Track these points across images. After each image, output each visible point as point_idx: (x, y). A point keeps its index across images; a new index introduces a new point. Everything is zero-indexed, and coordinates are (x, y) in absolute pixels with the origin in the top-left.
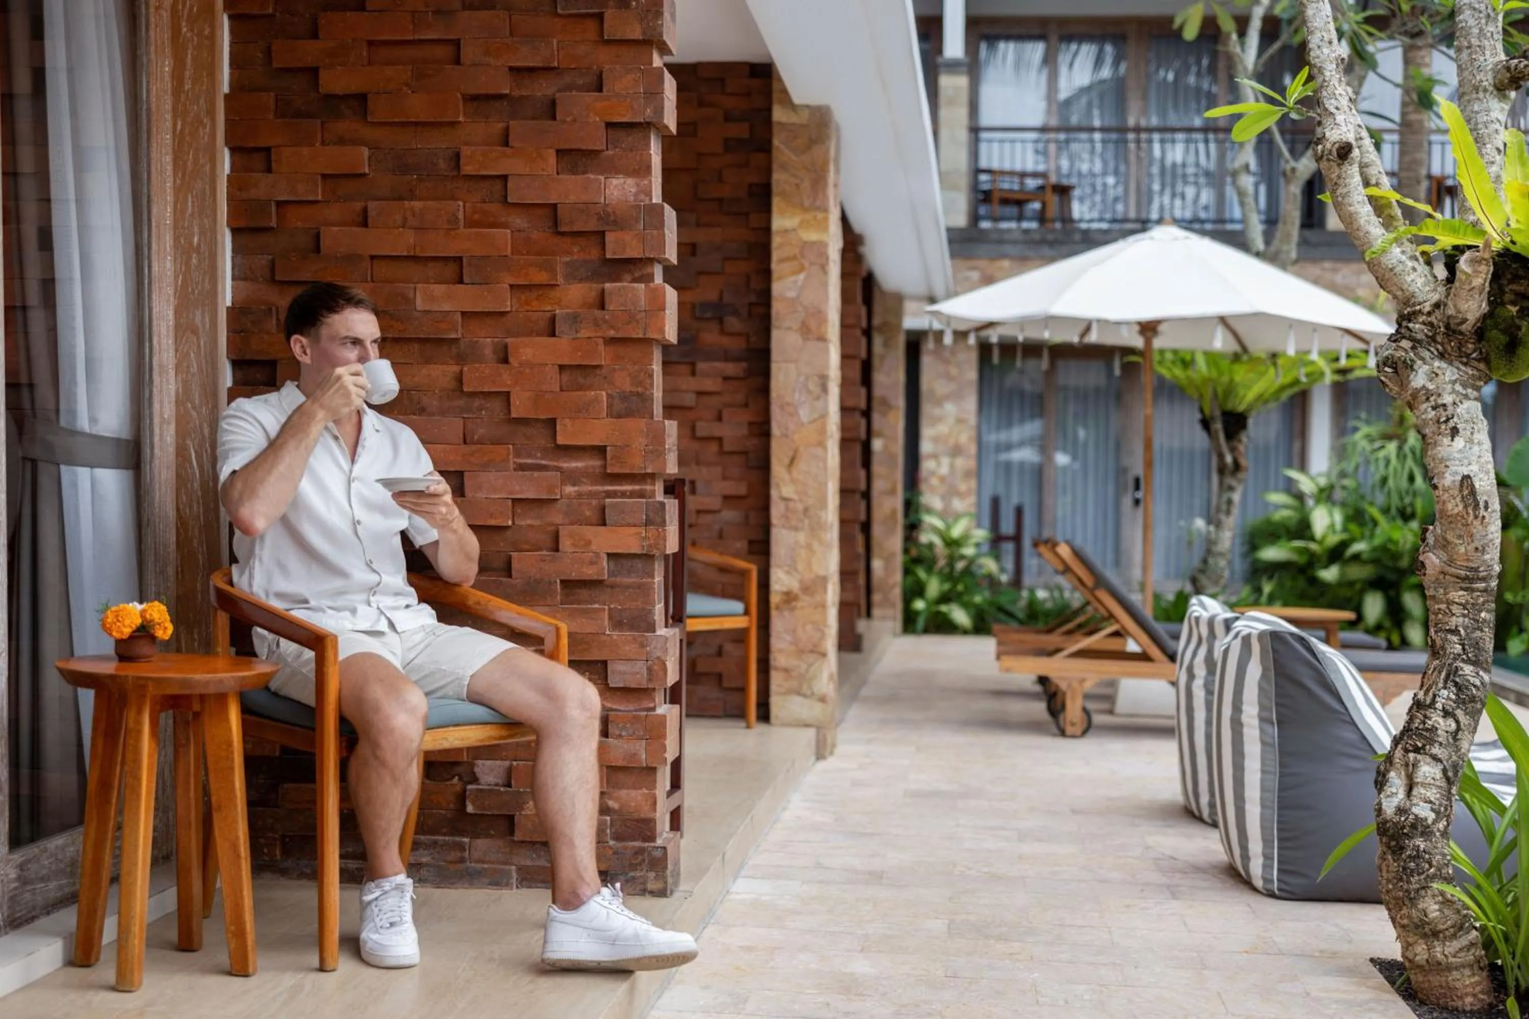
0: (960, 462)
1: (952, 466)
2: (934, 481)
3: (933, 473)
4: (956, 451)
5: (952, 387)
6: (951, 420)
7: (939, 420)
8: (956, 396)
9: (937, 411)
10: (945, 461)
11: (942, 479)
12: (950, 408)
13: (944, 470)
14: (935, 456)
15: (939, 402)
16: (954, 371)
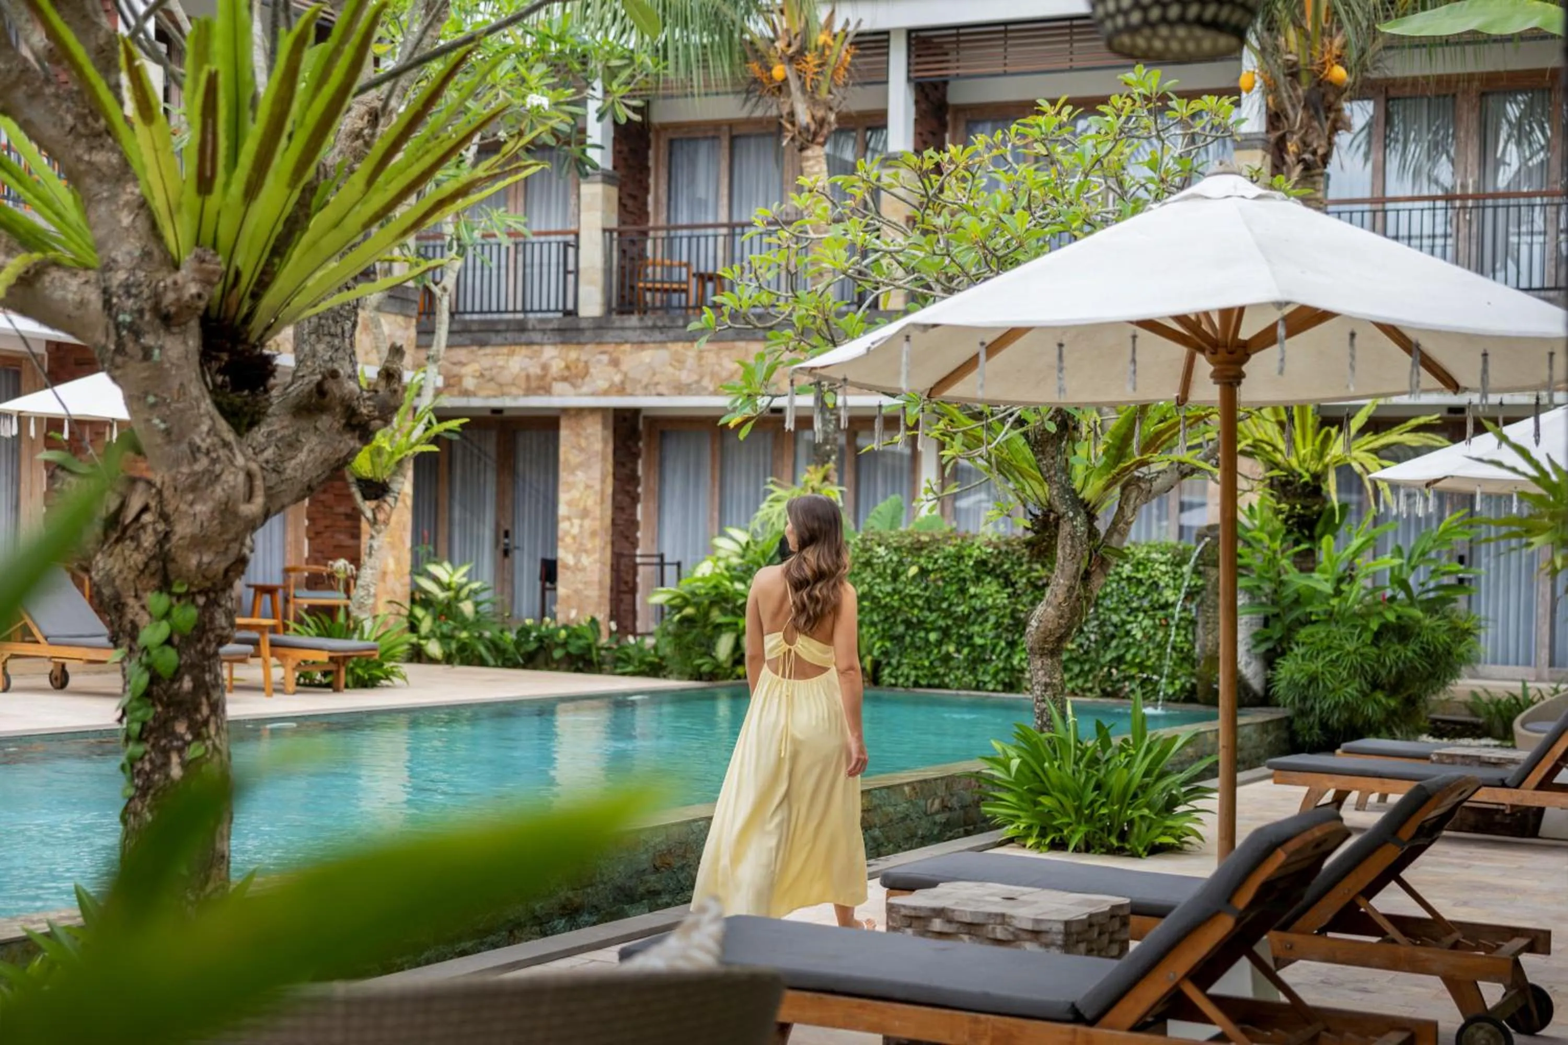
0: (587, 523)
1: (581, 526)
2: (568, 540)
3: (567, 533)
4: (585, 514)
5: (582, 457)
6: (581, 487)
7: (572, 486)
8: (584, 465)
9: (571, 479)
10: (577, 522)
11: (574, 538)
12: (580, 475)
13: (575, 531)
14: (569, 518)
15: (572, 471)
16: (583, 443)
